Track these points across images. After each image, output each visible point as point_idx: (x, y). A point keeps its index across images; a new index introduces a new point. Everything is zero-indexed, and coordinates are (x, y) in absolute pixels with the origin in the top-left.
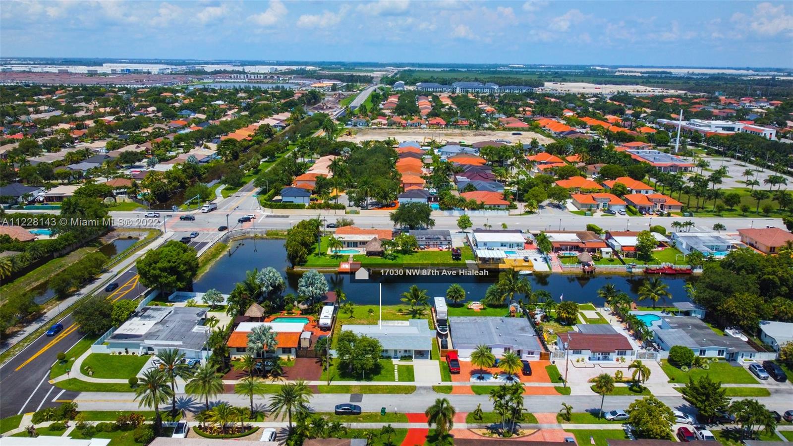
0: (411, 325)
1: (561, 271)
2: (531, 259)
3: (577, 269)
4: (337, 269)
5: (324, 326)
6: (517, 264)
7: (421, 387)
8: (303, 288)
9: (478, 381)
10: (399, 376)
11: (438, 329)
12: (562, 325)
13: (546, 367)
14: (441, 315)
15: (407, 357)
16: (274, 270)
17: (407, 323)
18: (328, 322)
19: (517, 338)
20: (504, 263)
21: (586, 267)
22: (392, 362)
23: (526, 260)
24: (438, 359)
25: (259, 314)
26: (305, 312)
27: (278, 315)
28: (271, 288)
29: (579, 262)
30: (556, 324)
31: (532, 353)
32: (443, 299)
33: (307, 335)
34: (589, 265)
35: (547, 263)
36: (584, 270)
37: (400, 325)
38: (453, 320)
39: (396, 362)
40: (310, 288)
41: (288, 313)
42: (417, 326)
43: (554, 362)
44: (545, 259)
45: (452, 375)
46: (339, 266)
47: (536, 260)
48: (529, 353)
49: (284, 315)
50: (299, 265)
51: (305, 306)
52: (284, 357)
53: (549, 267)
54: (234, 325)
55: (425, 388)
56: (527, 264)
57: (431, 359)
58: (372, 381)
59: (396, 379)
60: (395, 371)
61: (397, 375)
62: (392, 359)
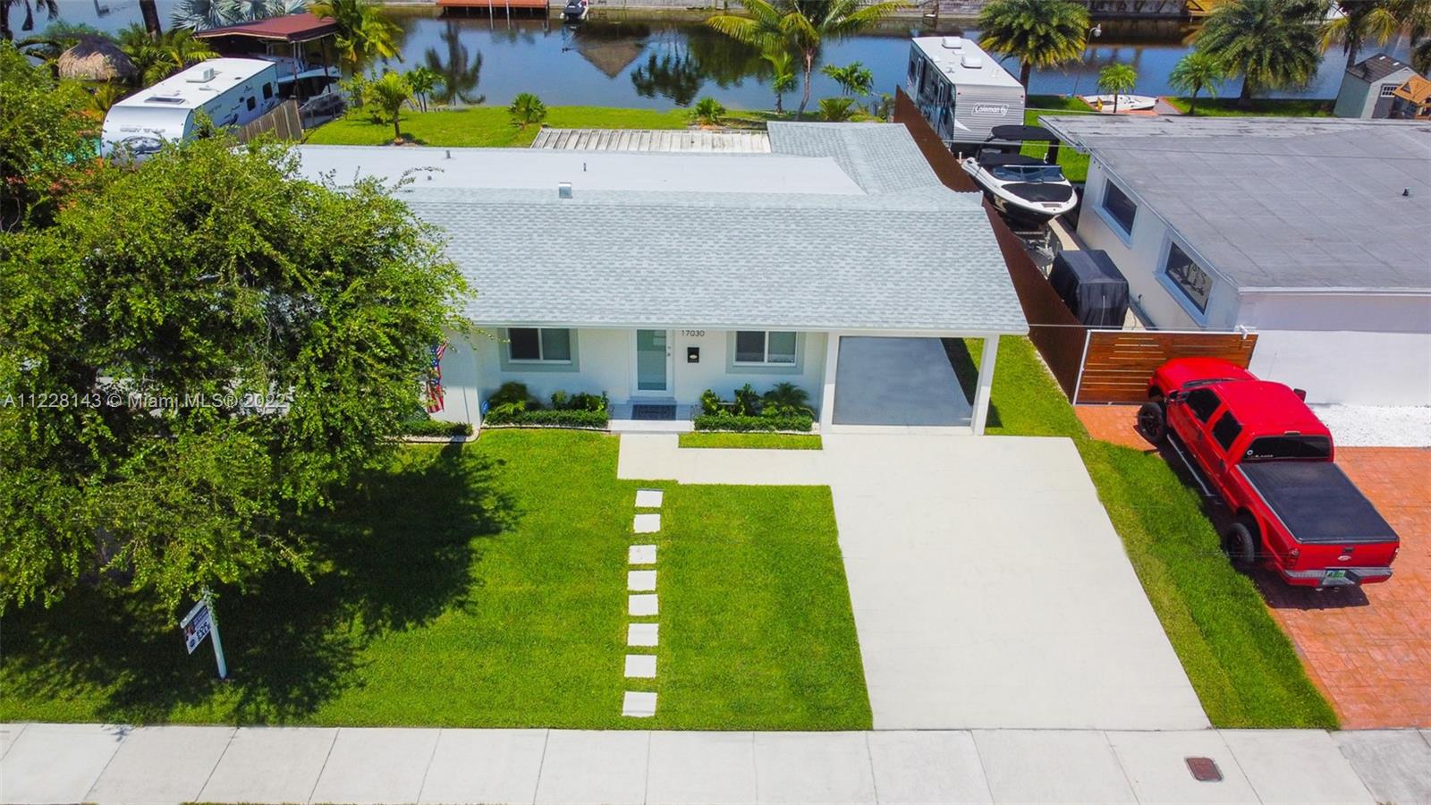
10: (680, 642)
24: (1067, 428)
57: (990, 422)
58: (324, 710)
59: (634, 685)
60: (636, 568)
61: (655, 627)
62: (614, 425)
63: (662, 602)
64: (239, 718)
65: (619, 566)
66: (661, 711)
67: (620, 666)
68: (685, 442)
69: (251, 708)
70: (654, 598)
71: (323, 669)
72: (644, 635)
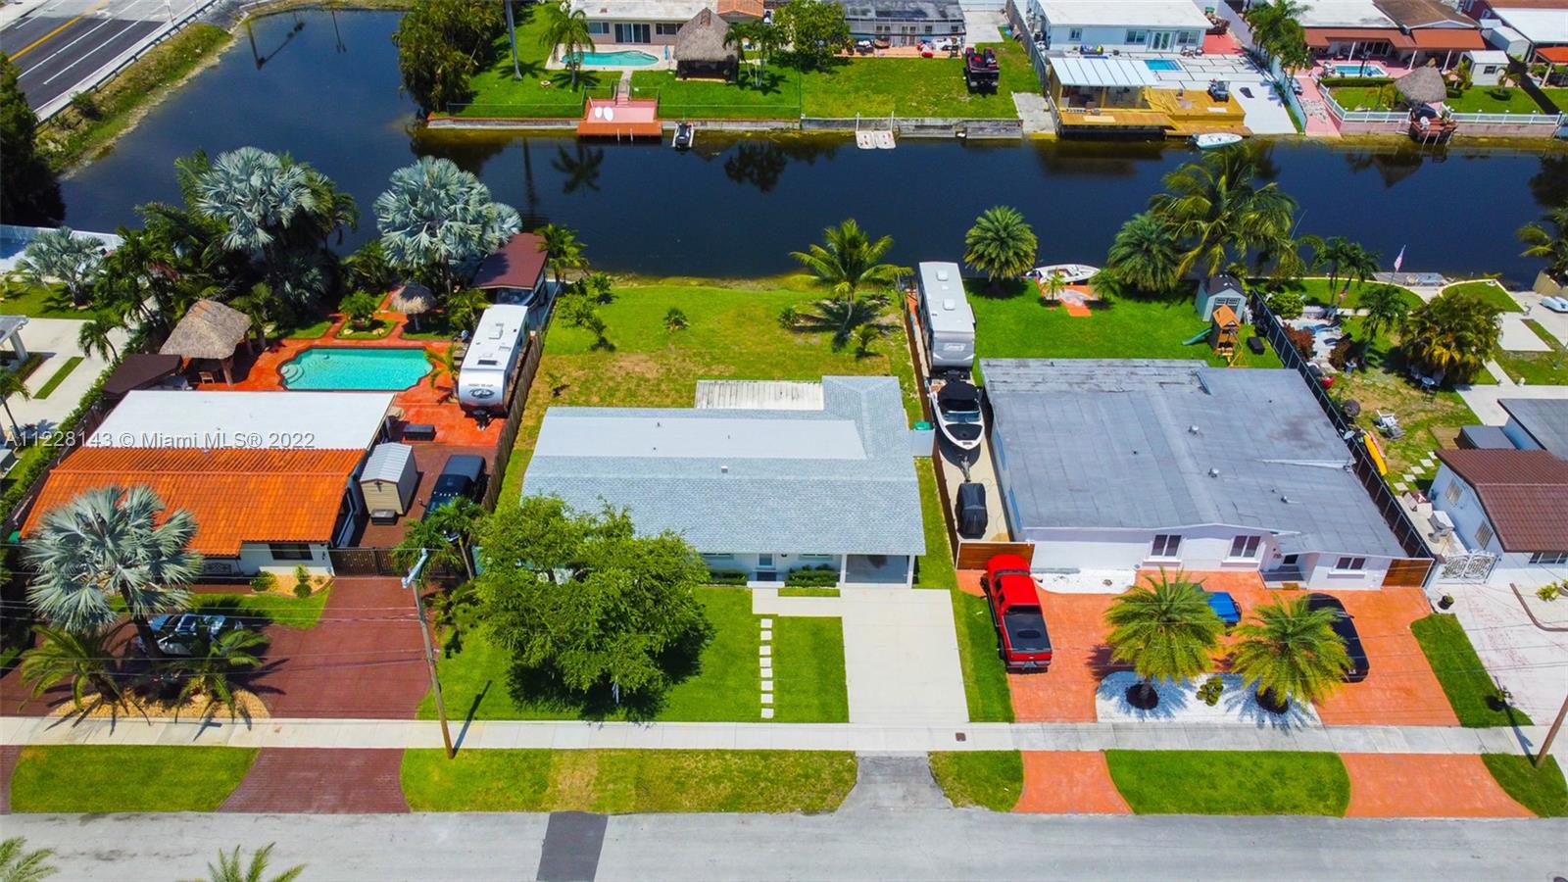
0: (836, 408)
1: (1334, 134)
2: (1234, 91)
3: (1388, 127)
4: (574, 125)
5: (474, 402)
6: (1190, 108)
7: (879, 763)
8: (396, 237)
9: (1133, 717)
10: (781, 688)
11: (944, 423)
12: (1418, 385)
13: (1418, 628)
14: (949, 347)
15: (815, 575)
16: (270, 160)
17: (811, 395)
18: (493, 382)
19: (1284, 485)
20: (1145, 105)
21: (1424, 120)
22: (747, 599)
23: (1218, 94)
24: (949, 584)
25: (219, 348)
26: (417, 325)
27: (318, 330)
28: (263, 236)
29: (1401, 104)
30: (1393, 381)
31: (1359, 564)
32: (955, 266)
33: (391, 462)
34: (1431, 115)
35: (1286, 102)
36: (1414, 134)
37: (786, 404)
38: (999, 376)
39: (766, 598)
40: (424, 238)
41: (356, 328)
42: (856, 416)
43: (1446, 603)
44: (1281, 92)
45: (1013, 679)
46: (580, 112)
47: (1247, 92)
48: (1343, 563)
49: (336, 334)
50: (443, 109)
51: (417, 304)
52: (285, 575)
53: (1295, 120)
54: (103, 402)
55: (896, 768)
56: (1220, 109)
57: (916, 581)
58: (657, 716)
59: (765, 706)
60: (763, 656)
61: (771, 683)
62: (750, 584)
63: (774, 672)
64: (628, 719)
65: (756, 656)
66: (775, 716)
67: (759, 699)
68: (781, 593)
69: (631, 715)
70: (771, 670)
71: (653, 700)
72: (767, 686)
